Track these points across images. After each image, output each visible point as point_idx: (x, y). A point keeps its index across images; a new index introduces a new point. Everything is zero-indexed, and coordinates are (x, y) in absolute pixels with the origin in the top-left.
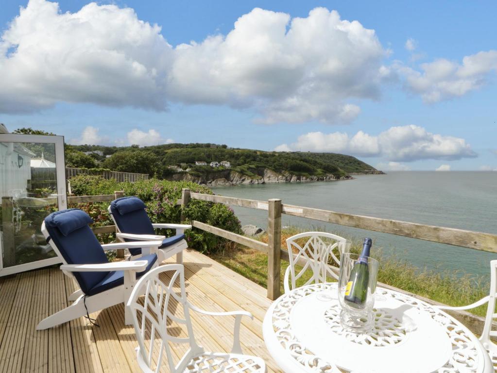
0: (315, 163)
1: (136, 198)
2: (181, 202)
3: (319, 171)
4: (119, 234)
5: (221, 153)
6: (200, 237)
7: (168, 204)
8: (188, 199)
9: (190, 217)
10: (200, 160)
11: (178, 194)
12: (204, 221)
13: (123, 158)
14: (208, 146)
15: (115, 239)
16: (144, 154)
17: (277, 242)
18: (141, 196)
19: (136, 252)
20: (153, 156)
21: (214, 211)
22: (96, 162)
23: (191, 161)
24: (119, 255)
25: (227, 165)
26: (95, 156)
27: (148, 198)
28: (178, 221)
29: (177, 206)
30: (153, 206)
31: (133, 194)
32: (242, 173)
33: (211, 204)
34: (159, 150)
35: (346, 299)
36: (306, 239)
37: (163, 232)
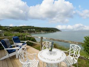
0: (50, 30)
1: (17, 37)
2: (26, 37)
3: (51, 31)
4: (14, 43)
5: (33, 28)
6: (29, 43)
7: (23, 37)
8: (27, 36)
9: (27, 40)
10: (29, 29)
11: (25, 36)
12: (30, 40)
13: (14, 29)
14: (31, 26)
15: (13, 44)
16: (18, 28)
17: (42, 44)
18: (18, 36)
19: (17, 46)
20: (20, 28)
21: (31, 39)
22: (8, 29)
23: (27, 29)
24: (14, 47)
25: (34, 30)
26: (8, 28)
27: (19, 37)
28: (25, 40)
29: (25, 38)
30: (20, 38)
31: (16, 36)
32: (37, 31)
33: (31, 37)
34: (21, 27)
35: (49, 50)
36: (45, 42)
37: (22, 42)
